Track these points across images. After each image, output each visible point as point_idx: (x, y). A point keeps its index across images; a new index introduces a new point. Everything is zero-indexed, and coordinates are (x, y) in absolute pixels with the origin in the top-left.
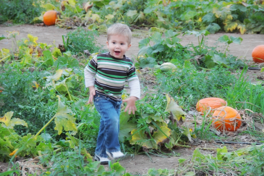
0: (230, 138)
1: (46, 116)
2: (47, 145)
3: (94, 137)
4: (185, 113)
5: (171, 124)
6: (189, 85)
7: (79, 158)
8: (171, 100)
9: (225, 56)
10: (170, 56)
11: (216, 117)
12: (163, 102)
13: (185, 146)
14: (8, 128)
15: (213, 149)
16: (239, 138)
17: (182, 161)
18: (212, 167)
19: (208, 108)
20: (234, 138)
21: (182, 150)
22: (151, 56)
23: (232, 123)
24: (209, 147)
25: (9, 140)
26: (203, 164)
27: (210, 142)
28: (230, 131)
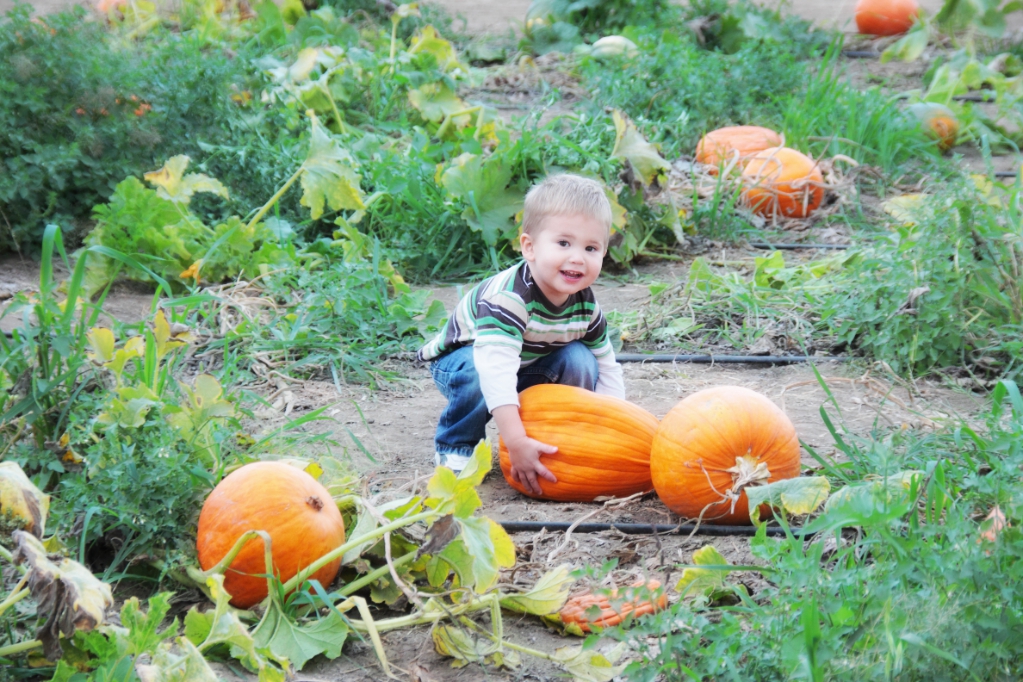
0: (794, 235)
1: (277, 175)
2: (283, 248)
3: (412, 231)
4: (666, 165)
5: (626, 195)
6: (675, 93)
7: (376, 281)
8: (628, 126)
9: (777, 19)
10: (620, 19)
11: (754, 178)
12: (604, 134)
13: (665, 256)
14: (175, 200)
15: (742, 263)
16: (817, 234)
17: (657, 290)
18: (743, 304)
19: (731, 154)
20: (803, 235)
21: (659, 267)
22: (565, 20)
23: (798, 193)
24: (734, 259)
25: (179, 234)
26: (717, 298)
27: (734, 246)
28: (793, 216)
